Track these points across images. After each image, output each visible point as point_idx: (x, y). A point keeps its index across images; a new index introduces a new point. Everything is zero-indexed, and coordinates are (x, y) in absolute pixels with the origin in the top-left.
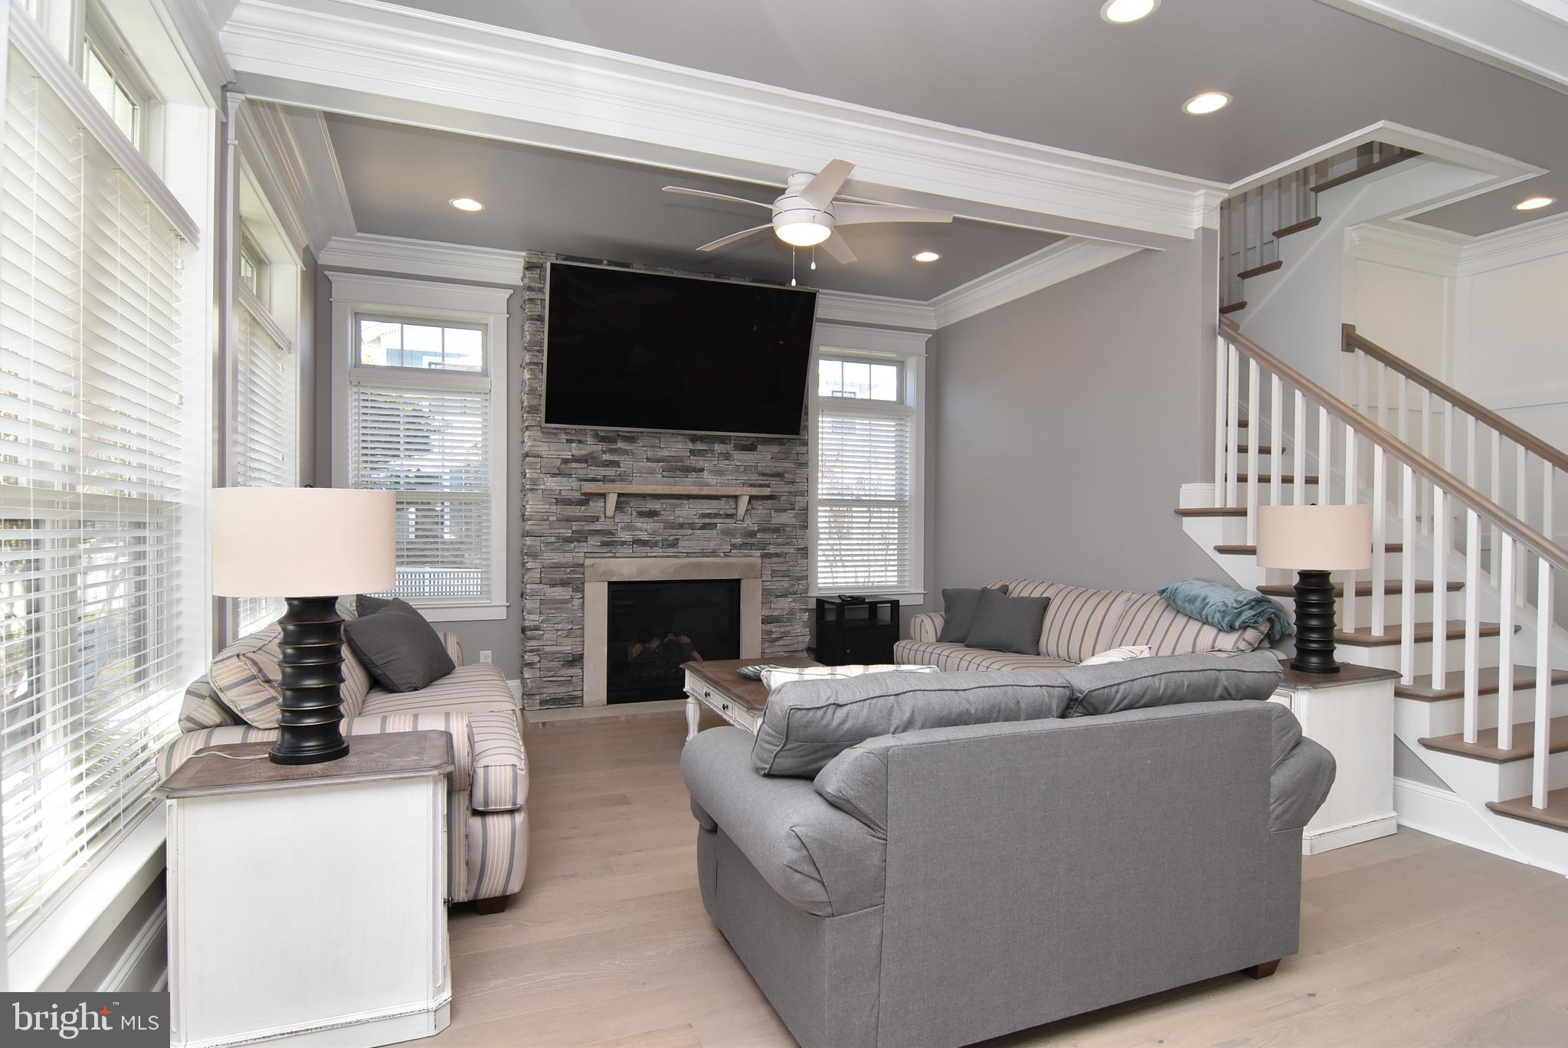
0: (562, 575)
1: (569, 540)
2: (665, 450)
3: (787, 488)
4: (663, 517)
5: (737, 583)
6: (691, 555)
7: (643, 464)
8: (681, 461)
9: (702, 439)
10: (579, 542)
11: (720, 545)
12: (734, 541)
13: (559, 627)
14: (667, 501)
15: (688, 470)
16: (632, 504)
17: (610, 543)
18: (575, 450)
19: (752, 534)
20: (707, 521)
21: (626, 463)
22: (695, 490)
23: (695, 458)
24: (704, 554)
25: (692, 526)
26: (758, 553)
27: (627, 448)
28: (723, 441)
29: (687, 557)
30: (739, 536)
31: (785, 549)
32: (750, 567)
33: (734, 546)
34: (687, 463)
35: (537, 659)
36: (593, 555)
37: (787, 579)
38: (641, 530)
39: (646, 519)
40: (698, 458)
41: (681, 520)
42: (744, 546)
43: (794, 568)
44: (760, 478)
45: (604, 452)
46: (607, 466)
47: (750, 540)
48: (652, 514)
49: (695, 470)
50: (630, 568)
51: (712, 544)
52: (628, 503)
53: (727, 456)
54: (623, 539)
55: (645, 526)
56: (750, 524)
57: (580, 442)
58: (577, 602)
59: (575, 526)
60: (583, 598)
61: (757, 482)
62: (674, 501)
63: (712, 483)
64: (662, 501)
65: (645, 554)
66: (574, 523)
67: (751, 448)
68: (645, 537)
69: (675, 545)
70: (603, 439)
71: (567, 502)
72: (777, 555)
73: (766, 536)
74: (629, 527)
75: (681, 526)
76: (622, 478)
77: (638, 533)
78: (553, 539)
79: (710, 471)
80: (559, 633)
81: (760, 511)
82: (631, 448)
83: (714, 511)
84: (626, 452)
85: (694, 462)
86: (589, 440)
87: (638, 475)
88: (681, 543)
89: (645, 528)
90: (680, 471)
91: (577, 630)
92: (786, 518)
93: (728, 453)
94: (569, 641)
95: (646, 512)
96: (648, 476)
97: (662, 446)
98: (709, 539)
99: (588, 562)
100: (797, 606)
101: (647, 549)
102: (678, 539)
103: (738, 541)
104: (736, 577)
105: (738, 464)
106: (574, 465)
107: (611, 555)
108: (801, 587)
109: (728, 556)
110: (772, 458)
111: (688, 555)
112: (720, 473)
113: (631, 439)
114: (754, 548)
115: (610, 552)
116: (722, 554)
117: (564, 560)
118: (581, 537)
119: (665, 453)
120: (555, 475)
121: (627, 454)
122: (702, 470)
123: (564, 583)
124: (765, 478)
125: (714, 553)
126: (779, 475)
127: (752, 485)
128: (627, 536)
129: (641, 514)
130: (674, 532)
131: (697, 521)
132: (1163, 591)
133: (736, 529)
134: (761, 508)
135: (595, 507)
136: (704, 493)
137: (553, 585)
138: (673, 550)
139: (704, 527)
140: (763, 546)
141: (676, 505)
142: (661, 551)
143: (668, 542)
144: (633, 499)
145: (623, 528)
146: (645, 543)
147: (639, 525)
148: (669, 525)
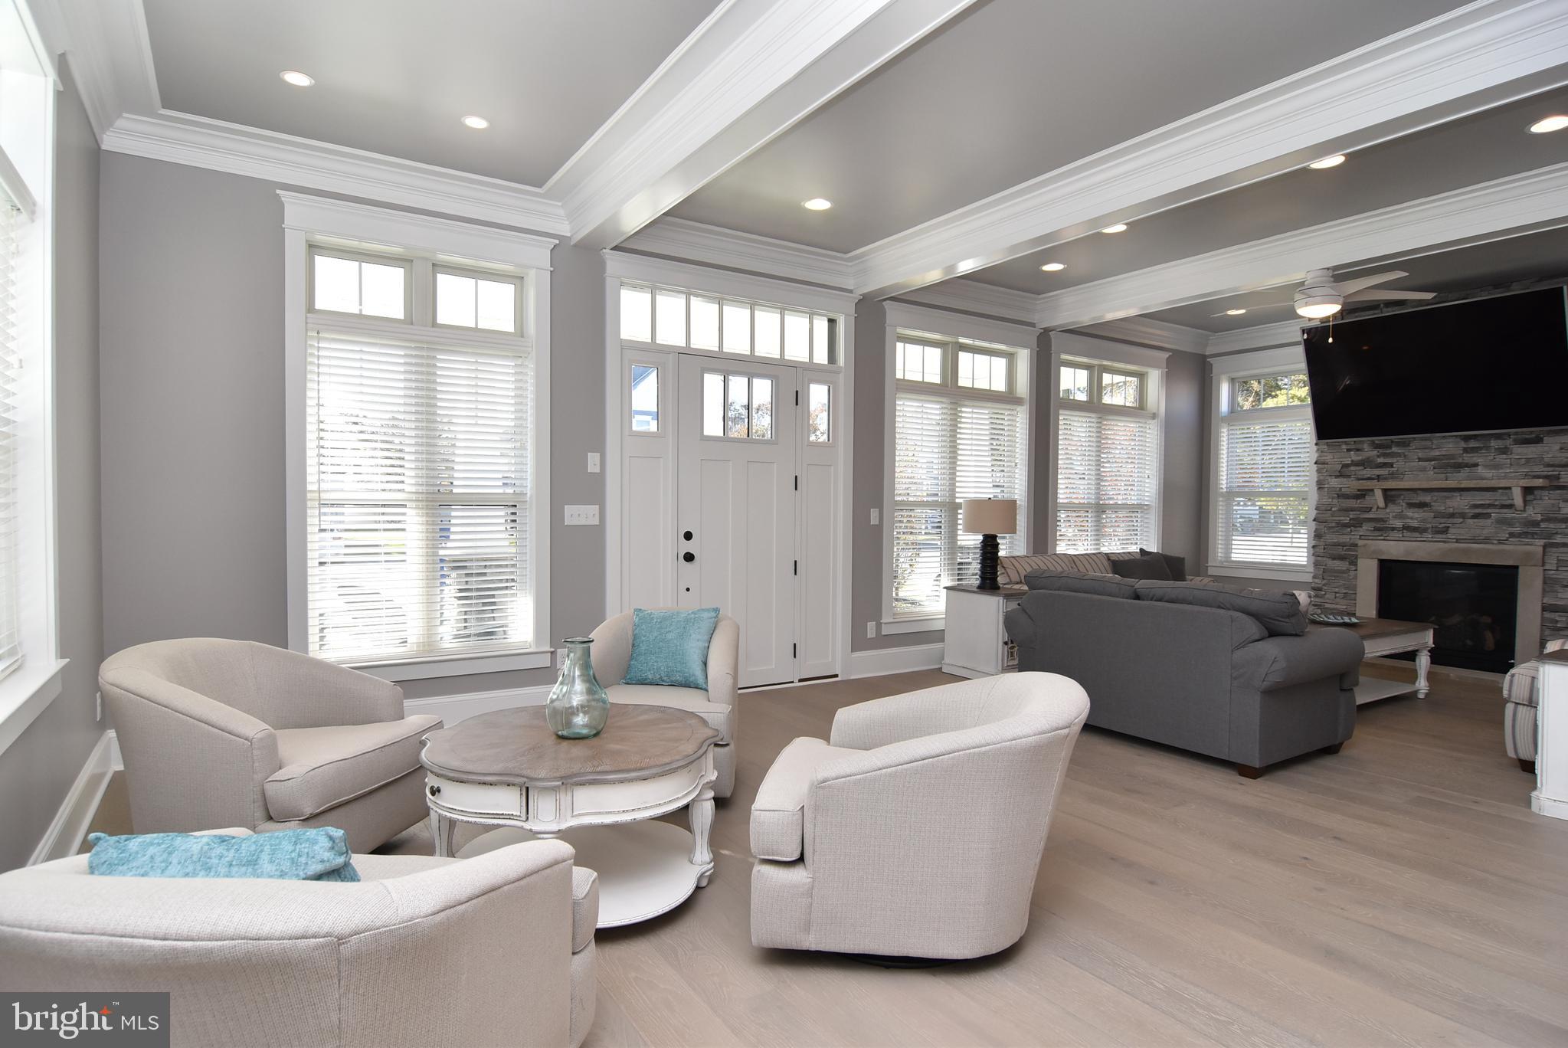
0: (1341, 552)
1: (1346, 525)
2: (1437, 450)
4: (1434, 508)
5: (1514, 569)
6: (1461, 541)
7: (1415, 464)
8: (1453, 459)
9: (1475, 437)
10: (1355, 527)
11: (1495, 533)
12: (1512, 530)
13: (1337, 590)
14: (1436, 494)
15: (1459, 466)
17: (1382, 529)
18: (1355, 457)
19: (1535, 524)
20: (1479, 511)
21: (1399, 464)
22: (1469, 484)
23: (1468, 455)
24: (1475, 541)
25: (1463, 516)
26: (1541, 542)
27: (1399, 451)
28: (1500, 437)
29: (1456, 542)
30: (1518, 525)
32: (1528, 556)
33: (1512, 535)
34: (1460, 460)
35: (1319, 611)
36: (1367, 538)
38: (1412, 518)
39: (1416, 510)
40: (1472, 455)
41: (1451, 510)
42: (1524, 534)
44: (1546, 469)
45: (1378, 456)
46: (1380, 467)
47: (1531, 530)
48: (1422, 505)
49: (1467, 465)
50: (1397, 549)
51: (1485, 532)
52: (1399, 496)
53: (1504, 451)
54: (1394, 526)
55: (1416, 515)
56: (1533, 513)
57: (1358, 450)
58: (1352, 573)
59: (1352, 515)
60: (1356, 570)
62: (1443, 494)
63: (1487, 476)
64: (1432, 494)
65: (1415, 539)
66: (1351, 513)
67: (1537, 440)
68: (1415, 524)
69: (1444, 532)
70: (1377, 446)
71: (1346, 497)
73: (1552, 526)
74: (1400, 516)
75: (1452, 515)
76: (1393, 476)
77: (1409, 521)
78: (1334, 525)
79: (1485, 466)
80: (1338, 595)
82: (1404, 451)
84: (1398, 455)
85: (1468, 458)
86: (1366, 446)
87: (1410, 473)
88: (1451, 530)
89: (1415, 517)
90: (1452, 467)
91: (1350, 594)
93: (1506, 448)
94: (1345, 602)
95: (1415, 503)
96: (1419, 473)
97: (1434, 447)
98: (1482, 528)
99: (1360, 543)
101: (1417, 534)
102: (1448, 527)
103: (1518, 530)
104: (1511, 563)
105: (1518, 457)
106: (1353, 468)
107: (1382, 538)
109: (1503, 543)
111: (1458, 541)
112: (1497, 467)
113: (1405, 444)
114: (1535, 537)
115: (1382, 536)
116: (1496, 542)
117: (1341, 541)
118: (1357, 523)
119: (1437, 453)
120: (1337, 477)
121: (1400, 456)
122: (1476, 465)
123: (1342, 558)
124: (1551, 469)
125: (1486, 541)
127: (1534, 477)
128: (1398, 524)
129: (1411, 505)
130: (1443, 520)
131: (1467, 511)
133: (1513, 519)
134: (1546, 500)
135: (1368, 501)
136: (1462, 486)
137: (1334, 559)
138: (1444, 536)
139: (1476, 516)
140: (1547, 535)
141: (1447, 497)
142: (1430, 536)
143: (1437, 529)
144: (1404, 493)
145: (1395, 517)
146: (1415, 529)
147: (1410, 514)
148: (1439, 515)
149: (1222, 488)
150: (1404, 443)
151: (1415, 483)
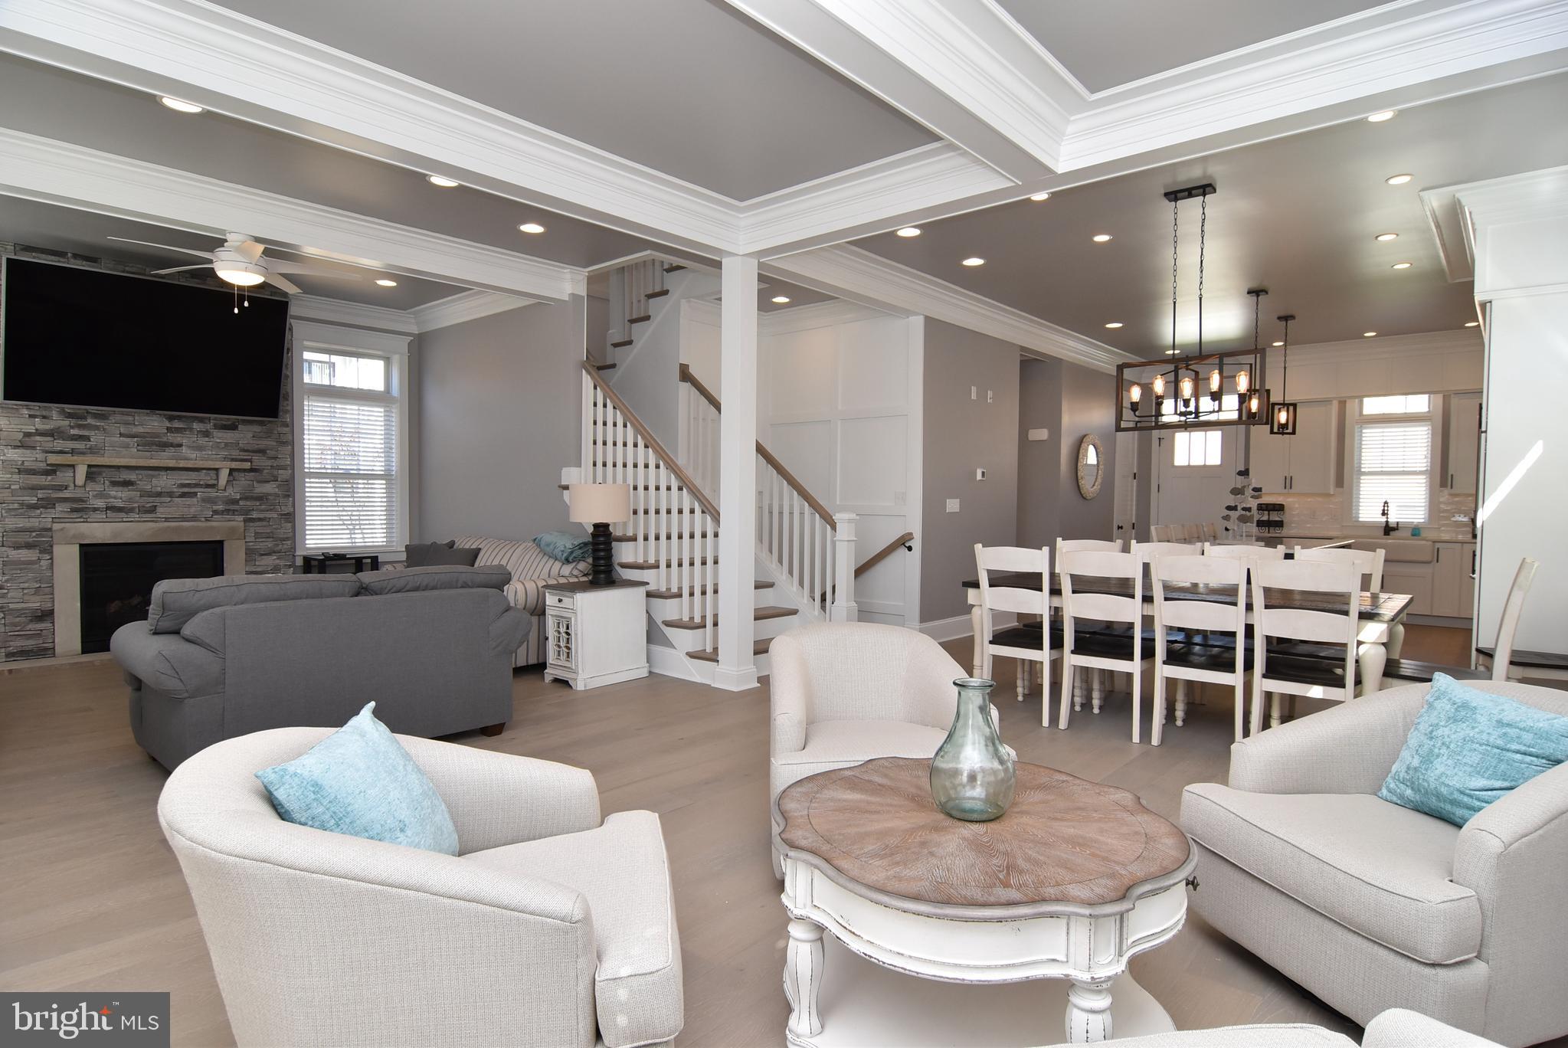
1: (34, 507)
2: (139, 427)
3: (269, 463)
4: (139, 487)
5: (221, 543)
6: (171, 520)
7: (116, 439)
8: (158, 438)
9: (179, 418)
10: (46, 508)
11: (202, 511)
12: (215, 508)
13: (25, 585)
14: (142, 472)
15: (165, 445)
16: (104, 475)
17: (80, 509)
18: (40, 424)
19: (235, 502)
20: (186, 490)
21: (96, 438)
22: (172, 463)
23: (172, 435)
24: (184, 519)
25: (171, 494)
26: (241, 518)
27: (98, 424)
28: (201, 420)
29: (165, 521)
30: (220, 503)
31: (268, 515)
32: (233, 530)
33: (216, 512)
34: (165, 439)
36: (63, 520)
37: (271, 539)
38: (115, 498)
39: (121, 488)
40: (176, 435)
41: (159, 489)
42: (227, 511)
43: (279, 531)
44: (241, 453)
45: (72, 427)
46: (75, 440)
47: (231, 507)
48: (127, 484)
49: (172, 445)
50: (102, 531)
51: (193, 510)
52: (100, 473)
53: (206, 434)
54: (96, 506)
55: (119, 494)
56: (233, 493)
57: (44, 417)
58: (45, 563)
59: (41, 494)
60: (51, 559)
61: (239, 457)
62: (150, 472)
63: (190, 456)
64: (137, 472)
65: (120, 520)
66: (39, 491)
67: (233, 427)
68: (119, 504)
69: (152, 511)
71: (32, 472)
72: (260, 520)
73: (248, 503)
74: (101, 495)
75: (159, 494)
76: (93, 451)
77: (112, 500)
78: (16, 506)
79: (189, 447)
80: (26, 592)
81: (242, 482)
82: (102, 424)
83: (194, 482)
84: (97, 428)
85: (171, 438)
86: (55, 416)
87: (111, 448)
88: (160, 510)
89: (120, 496)
90: (157, 446)
91: (45, 588)
92: (270, 488)
93: (207, 431)
94: (37, 598)
95: (119, 482)
96: (123, 449)
97: (137, 423)
98: (189, 506)
99: (55, 527)
100: (282, 563)
101: (123, 515)
102: (156, 506)
103: (220, 507)
104: (218, 538)
105: (218, 441)
106: (38, 438)
107: (83, 520)
108: (285, 546)
109: (209, 521)
110: (253, 437)
111: (167, 520)
112: (200, 448)
113: (102, 417)
114: (236, 513)
115: (81, 517)
116: (203, 519)
117: (27, 525)
118: (47, 504)
119: (141, 429)
120: (16, 447)
122: (180, 445)
123: (29, 546)
124: (246, 454)
125: (194, 518)
126: (262, 452)
127: (233, 460)
128: (100, 503)
129: (114, 484)
130: (151, 500)
131: (175, 490)
132: (535, 540)
133: (217, 497)
134: (243, 481)
135: (63, 478)
136: (181, 466)
137: (17, 548)
138: (154, 515)
139: (183, 495)
140: (247, 512)
141: (153, 476)
142: (138, 516)
143: (145, 509)
144: (104, 469)
145: (95, 496)
146: (120, 510)
147: (113, 493)
148: (145, 494)
150: (103, 415)
151: (131, 460)
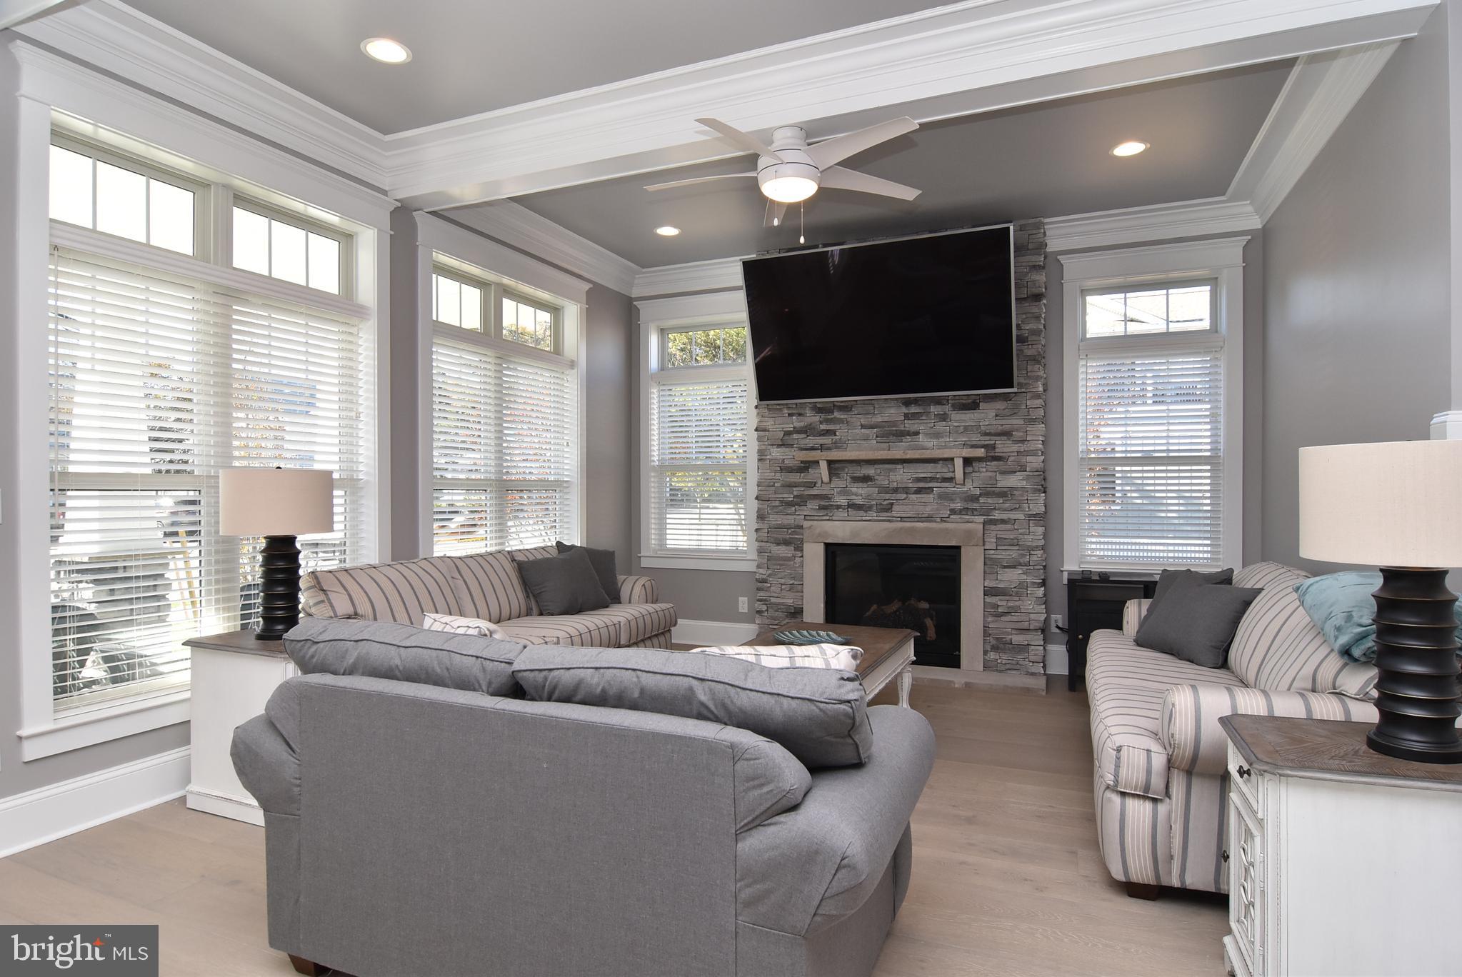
0: (785, 535)
1: (790, 504)
2: (879, 416)
3: (1015, 448)
4: (877, 482)
5: (957, 548)
6: (905, 519)
7: (858, 431)
8: (894, 426)
9: (915, 402)
10: (800, 506)
11: (937, 510)
12: (953, 506)
13: (783, 581)
14: (881, 466)
15: (902, 434)
16: (846, 470)
17: (827, 507)
18: (797, 423)
19: (974, 499)
20: (921, 485)
21: (842, 431)
22: (911, 455)
23: (910, 422)
24: (919, 519)
25: (906, 491)
26: (981, 519)
27: (842, 417)
28: (938, 401)
29: (901, 521)
30: (958, 500)
31: (1013, 516)
32: (969, 534)
33: (953, 511)
34: (901, 428)
35: (764, 608)
36: (812, 518)
37: (1017, 548)
38: (856, 495)
39: (860, 484)
40: (913, 421)
41: (895, 485)
42: (965, 511)
43: (1026, 537)
44: (982, 438)
45: (821, 423)
46: (824, 435)
47: (970, 505)
48: (866, 479)
49: (909, 434)
50: (844, 530)
51: (928, 509)
52: (843, 469)
53: (943, 417)
54: (839, 503)
55: (860, 491)
56: (972, 487)
57: (800, 415)
58: (798, 560)
59: (796, 491)
60: (802, 556)
61: (979, 443)
62: (887, 466)
63: (928, 445)
64: (876, 466)
65: (860, 518)
66: (794, 489)
67: (973, 406)
68: (859, 501)
69: (889, 509)
70: (819, 410)
71: (790, 470)
72: (1003, 521)
73: (990, 500)
74: (844, 492)
75: (896, 491)
76: (837, 446)
77: (854, 497)
78: (777, 503)
79: (926, 434)
80: (783, 587)
81: (983, 474)
82: (846, 416)
83: (929, 475)
84: (841, 421)
85: (910, 425)
86: (808, 412)
87: (853, 442)
88: (895, 508)
89: (860, 493)
90: (894, 435)
91: (797, 586)
92: (1015, 481)
93: (945, 414)
94: (791, 594)
95: (859, 477)
96: (862, 442)
97: (875, 412)
98: (925, 504)
99: (806, 524)
100: (1029, 579)
101: (862, 513)
102: (892, 504)
103: (958, 505)
104: (953, 543)
105: (956, 424)
106: (795, 436)
107: (828, 518)
108: (1035, 558)
109: (945, 521)
110: (996, 416)
111: (902, 519)
112: (937, 435)
113: (845, 408)
114: (975, 513)
115: (827, 515)
116: (938, 520)
117: (786, 522)
118: (801, 501)
119: (879, 419)
120: (779, 446)
121: (843, 423)
122: (917, 433)
123: (786, 543)
124: (988, 438)
125: (929, 518)
126: (1007, 434)
127: (973, 446)
128: (842, 501)
129: (856, 479)
130: (887, 496)
131: (911, 485)
132: (1298, 588)
133: (954, 493)
134: (984, 472)
135: (812, 475)
136: (908, 457)
137: (778, 544)
138: (889, 514)
139: (919, 491)
140: (987, 511)
141: (891, 470)
142: (875, 515)
143: (881, 507)
144: (847, 465)
145: (840, 493)
146: (859, 507)
147: (854, 490)
148: (884, 490)
149: (654, 461)
150: (846, 407)
151: (861, 453)
